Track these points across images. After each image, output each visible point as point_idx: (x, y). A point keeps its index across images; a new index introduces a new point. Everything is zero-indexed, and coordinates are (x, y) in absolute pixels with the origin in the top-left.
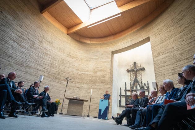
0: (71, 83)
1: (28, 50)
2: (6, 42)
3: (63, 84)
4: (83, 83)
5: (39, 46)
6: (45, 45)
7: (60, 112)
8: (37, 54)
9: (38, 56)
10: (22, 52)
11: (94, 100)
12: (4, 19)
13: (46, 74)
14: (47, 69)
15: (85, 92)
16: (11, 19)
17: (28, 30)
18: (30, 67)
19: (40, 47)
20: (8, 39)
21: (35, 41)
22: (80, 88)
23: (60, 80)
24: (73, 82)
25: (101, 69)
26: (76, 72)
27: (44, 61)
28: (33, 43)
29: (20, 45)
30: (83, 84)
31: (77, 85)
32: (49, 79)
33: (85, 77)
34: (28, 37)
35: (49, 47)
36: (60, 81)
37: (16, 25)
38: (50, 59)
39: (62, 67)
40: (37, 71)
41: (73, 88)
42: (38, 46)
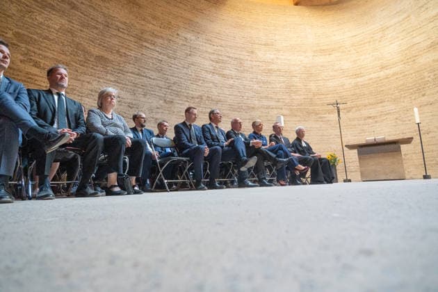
0: (348, 112)
1: (237, 79)
2: (204, 81)
3: (329, 121)
4: (381, 102)
5: (251, 63)
6: (264, 54)
7: (345, 178)
8: (255, 80)
9: (258, 83)
10: (232, 87)
11: (431, 135)
12: (185, 43)
13: (285, 112)
14: (283, 102)
15: (395, 124)
16: (193, 38)
17: (223, 43)
18: (253, 108)
19: (254, 63)
20: (204, 74)
21: (242, 57)
22: (376, 117)
23: (318, 114)
24: (352, 107)
26: (350, 84)
27: (273, 88)
28: (240, 62)
29: (224, 76)
30: (381, 105)
31: (365, 113)
32: (294, 119)
33: (381, 87)
34: (227, 54)
35: (270, 56)
36: (319, 116)
37: (204, 44)
38: (282, 79)
39: (312, 86)
40: (267, 111)
41: (356, 122)
42: (249, 62)
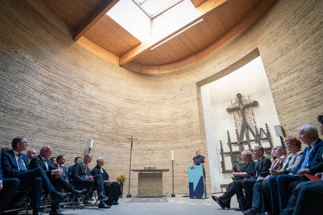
0: (138, 143)
1: (63, 103)
2: (30, 97)
3: (125, 147)
4: (157, 141)
5: (79, 93)
6: (89, 90)
7: (128, 194)
8: (78, 107)
9: (80, 110)
10: (56, 108)
11: (178, 166)
12: (22, 61)
13: (96, 136)
14: (96, 128)
15: (162, 156)
16: (32, 60)
17: (59, 72)
18: (71, 129)
19: (81, 95)
20: (31, 91)
21: (72, 87)
22: (153, 150)
23: (119, 141)
24: (141, 141)
25: (182, 114)
26: (142, 125)
27: (91, 116)
28: (70, 91)
29: (51, 97)
30: (157, 143)
31: (148, 146)
32: (101, 142)
33: (158, 132)
34: (60, 82)
35: (94, 92)
36: (119, 143)
37: (40, 68)
38: (99, 111)
39: (119, 121)
40: (82, 133)
41: (141, 152)
42: (77, 93)
